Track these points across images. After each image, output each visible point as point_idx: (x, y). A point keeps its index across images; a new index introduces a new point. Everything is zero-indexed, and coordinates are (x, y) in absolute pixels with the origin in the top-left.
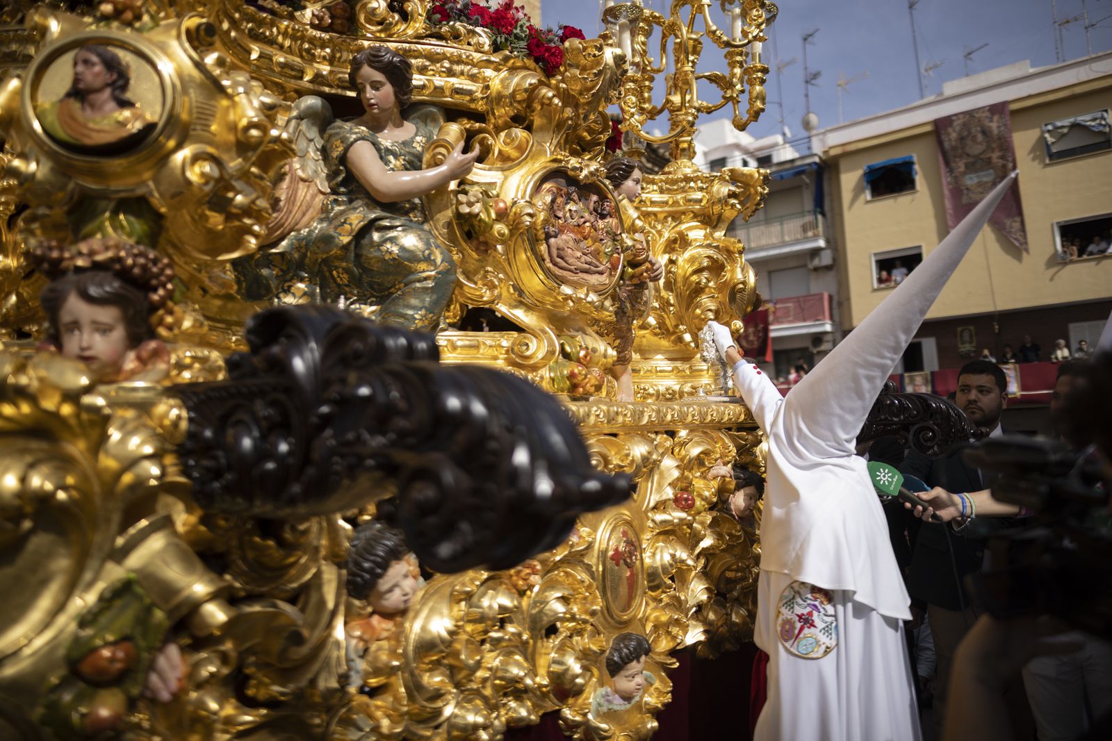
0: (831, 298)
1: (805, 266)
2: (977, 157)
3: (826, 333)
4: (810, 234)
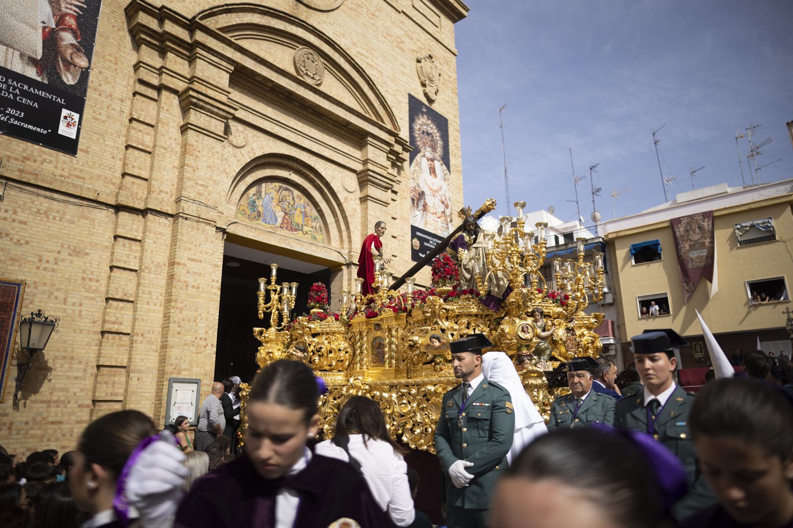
0: (613, 323)
2: (696, 242)
3: (611, 344)
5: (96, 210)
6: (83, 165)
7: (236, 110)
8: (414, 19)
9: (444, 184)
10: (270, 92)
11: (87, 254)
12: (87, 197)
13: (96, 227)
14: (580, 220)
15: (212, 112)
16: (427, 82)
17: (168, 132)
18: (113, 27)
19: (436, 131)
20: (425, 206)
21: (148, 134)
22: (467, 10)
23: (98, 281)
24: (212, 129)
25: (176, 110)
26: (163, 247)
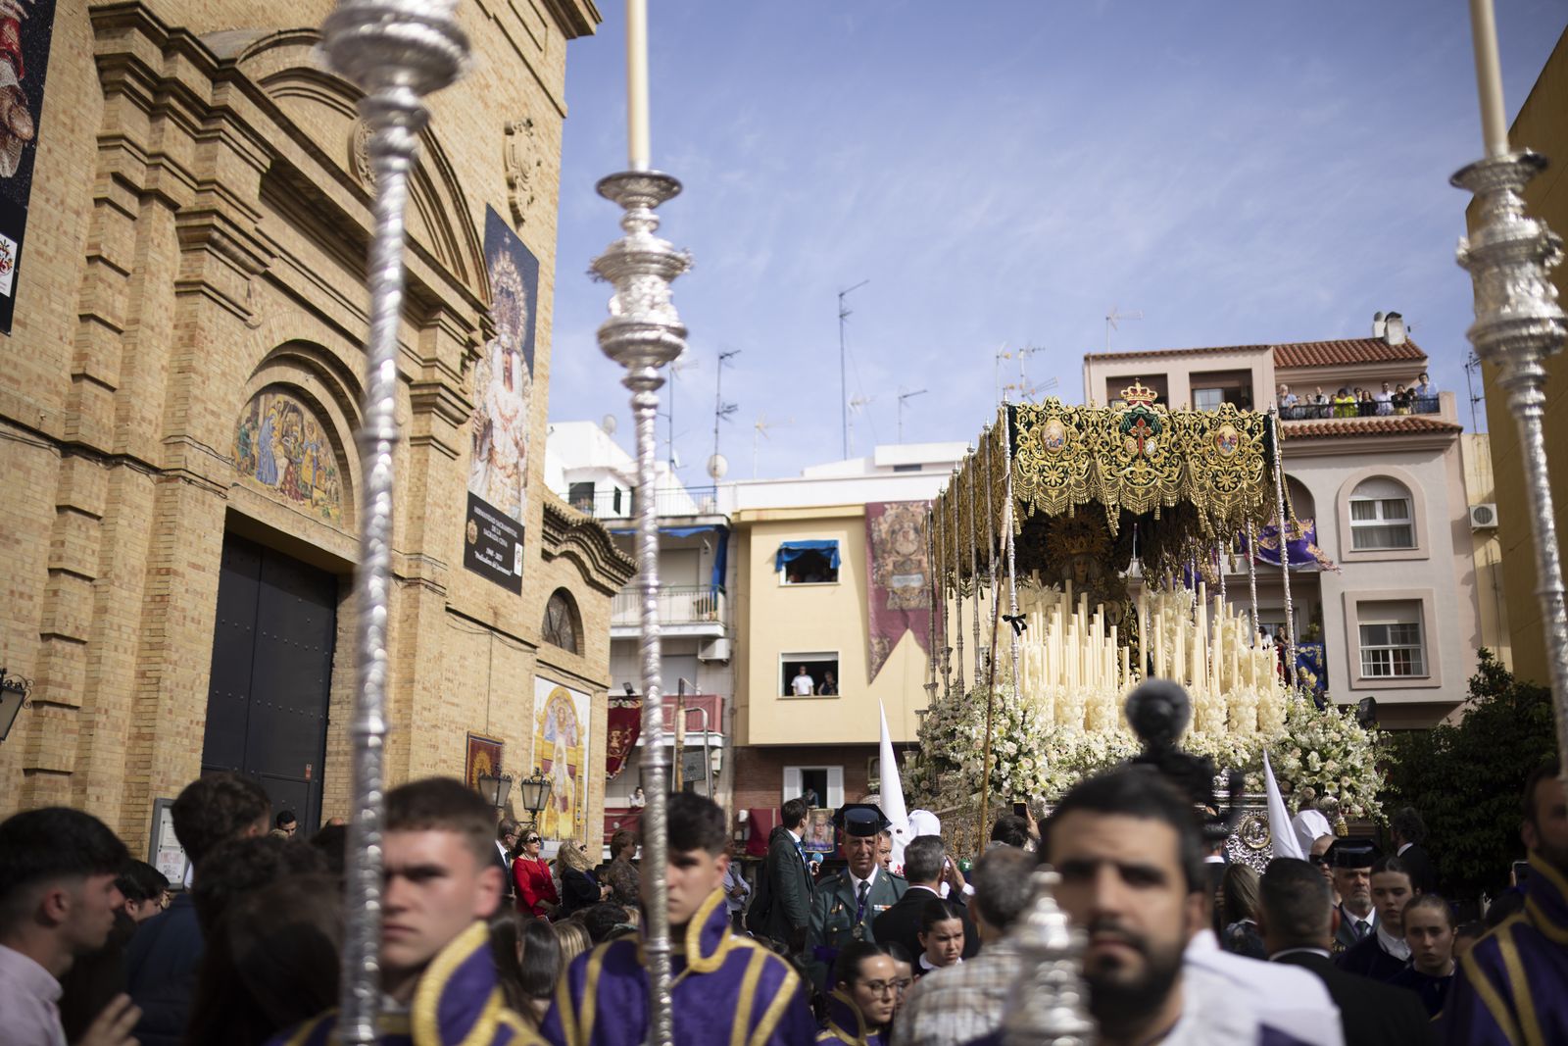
0: (723, 700)
1: (696, 655)
2: (907, 558)
3: (716, 747)
4: (706, 616)
5: (34, 450)
6: (18, 353)
7: (272, 256)
8: (511, 34)
9: (520, 403)
10: (306, 208)
11: (18, 542)
12: (26, 422)
13: (33, 486)
14: (672, 461)
15: (235, 259)
16: (519, 181)
17: (157, 291)
18: (71, 47)
19: (520, 288)
20: (491, 450)
21: (120, 292)
22: (597, 19)
23: (31, 598)
24: (232, 295)
25: (170, 247)
26: (140, 536)
